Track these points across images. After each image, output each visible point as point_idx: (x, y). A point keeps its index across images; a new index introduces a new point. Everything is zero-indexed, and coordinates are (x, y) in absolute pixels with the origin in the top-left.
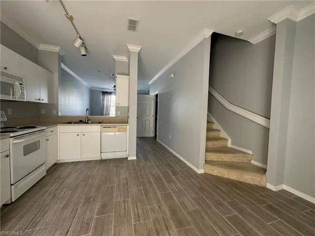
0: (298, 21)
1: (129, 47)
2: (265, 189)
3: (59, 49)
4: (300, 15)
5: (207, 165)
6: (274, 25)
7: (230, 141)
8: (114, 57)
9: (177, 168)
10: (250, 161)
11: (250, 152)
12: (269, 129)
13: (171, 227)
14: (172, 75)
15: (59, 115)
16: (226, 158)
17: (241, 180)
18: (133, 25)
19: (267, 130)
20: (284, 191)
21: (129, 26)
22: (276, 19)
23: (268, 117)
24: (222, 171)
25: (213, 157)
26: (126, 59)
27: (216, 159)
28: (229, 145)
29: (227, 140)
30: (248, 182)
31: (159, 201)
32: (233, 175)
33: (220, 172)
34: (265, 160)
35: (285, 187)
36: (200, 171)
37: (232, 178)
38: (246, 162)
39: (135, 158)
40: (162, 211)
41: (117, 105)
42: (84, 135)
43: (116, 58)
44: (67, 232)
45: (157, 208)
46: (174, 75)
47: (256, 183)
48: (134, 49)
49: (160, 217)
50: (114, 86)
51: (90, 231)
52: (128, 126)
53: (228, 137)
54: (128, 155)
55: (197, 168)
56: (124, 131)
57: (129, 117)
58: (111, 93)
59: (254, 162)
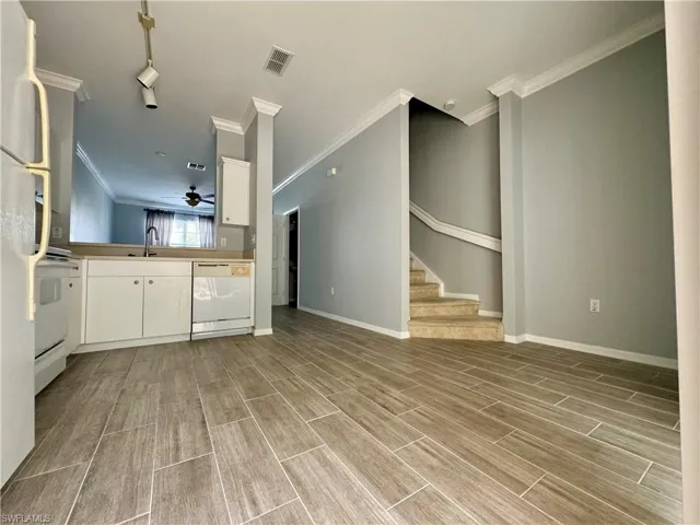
0: (523, 96)
1: (256, 104)
3: (78, 85)
4: (526, 90)
5: (414, 322)
6: (496, 99)
7: (442, 285)
8: (214, 121)
10: (477, 311)
11: (476, 297)
12: (501, 254)
13: (389, 391)
14: (334, 171)
15: (72, 240)
16: (441, 310)
17: (470, 338)
18: (278, 61)
19: (497, 256)
20: (526, 343)
21: (271, 62)
22: (499, 90)
23: (498, 236)
25: (423, 310)
26: (240, 128)
28: (442, 292)
29: (437, 285)
30: (480, 338)
32: (455, 333)
34: (499, 306)
35: (529, 338)
36: (404, 335)
37: (456, 338)
38: (471, 313)
39: (269, 331)
40: (365, 380)
41: (225, 221)
42: (151, 282)
43: (219, 123)
44: (204, 422)
45: (353, 378)
46: (338, 170)
47: (490, 338)
48: (267, 108)
49: (366, 385)
50: (188, 195)
51: (250, 415)
52: (253, 264)
53: (439, 281)
54: (253, 327)
55: (399, 329)
56: (247, 274)
57: (254, 246)
58: (170, 214)
59: (482, 313)
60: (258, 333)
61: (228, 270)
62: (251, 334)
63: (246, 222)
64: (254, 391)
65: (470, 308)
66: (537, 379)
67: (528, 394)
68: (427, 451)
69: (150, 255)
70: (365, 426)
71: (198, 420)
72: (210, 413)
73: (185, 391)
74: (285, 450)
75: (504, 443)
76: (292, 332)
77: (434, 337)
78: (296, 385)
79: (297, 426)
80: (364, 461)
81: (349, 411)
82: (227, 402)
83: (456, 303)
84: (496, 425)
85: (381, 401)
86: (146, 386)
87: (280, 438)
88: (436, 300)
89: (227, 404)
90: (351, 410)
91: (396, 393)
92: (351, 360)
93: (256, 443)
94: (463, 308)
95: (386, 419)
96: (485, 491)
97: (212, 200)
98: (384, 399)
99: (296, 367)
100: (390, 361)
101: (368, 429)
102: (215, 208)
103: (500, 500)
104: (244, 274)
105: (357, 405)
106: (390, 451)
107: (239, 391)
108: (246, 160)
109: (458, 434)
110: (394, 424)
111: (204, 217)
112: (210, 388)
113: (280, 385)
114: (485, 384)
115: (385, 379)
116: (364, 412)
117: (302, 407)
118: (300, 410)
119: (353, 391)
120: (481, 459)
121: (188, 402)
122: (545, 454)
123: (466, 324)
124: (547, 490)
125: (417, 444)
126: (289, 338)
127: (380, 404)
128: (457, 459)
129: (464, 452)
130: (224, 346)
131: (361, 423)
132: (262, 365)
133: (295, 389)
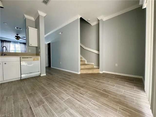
0: (104, 20)
1: (39, 12)
2: (99, 73)
5: (81, 70)
6: (99, 20)
7: (86, 61)
8: (25, 16)
9: (69, 74)
10: (94, 67)
11: (93, 64)
12: (99, 55)
13: (80, 89)
14: (60, 33)
16: (86, 67)
17: (93, 73)
20: (104, 73)
22: (99, 18)
23: (99, 51)
24: (87, 71)
25: (83, 67)
26: (33, 19)
27: (83, 68)
28: (86, 63)
30: (95, 73)
31: (70, 84)
32: (90, 72)
33: (86, 72)
34: (98, 65)
35: (104, 72)
36: (79, 73)
37: (90, 73)
39: (45, 75)
40: (74, 86)
41: (30, 45)
42: (5, 64)
43: (26, 16)
44: (31, 108)
45: (71, 86)
46: (62, 33)
47: (97, 72)
48: (42, 14)
49: (74, 88)
50: (16, 36)
51: (45, 103)
52: (39, 57)
53: (85, 60)
54: (40, 74)
55: (78, 72)
56: (38, 60)
57: (40, 52)
58: (9, 42)
59: (95, 67)
60: (42, 75)
61: (32, 59)
62: (40, 76)
63: (37, 46)
64: (44, 94)
65: (92, 66)
66: (108, 81)
67: (109, 85)
68: (94, 105)
69: (4, 55)
70: (78, 100)
71: (29, 107)
72: (32, 104)
73: (22, 97)
74: (59, 112)
75: (109, 99)
76: (51, 74)
77: (86, 73)
78: (57, 90)
79: (60, 104)
80: (81, 111)
81: (72, 96)
82: (37, 99)
83: (89, 65)
84: (106, 94)
85: (80, 92)
86: (7, 98)
87: (57, 109)
88: (85, 64)
89: (38, 100)
90: (73, 96)
91: (82, 89)
92: (69, 81)
93: (49, 112)
94: (91, 66)
95: (82, 97)
96: (110, 113)
97: (25, 38)
98: (80, 91)
99: (55, 85)
100: (78, 80)
101: (79, 101)
102: (26, 41)
103: (114, 115)
104: (37, 60)
105: (74, 94)
106: (86, 107)
107: (40, 95)
108: (36, 28)
109: (99, 98)
110: (84, 98)
111: (21, 43)
112: (30, 95)
113: (52, 91)
114: (100, 84)
115: (78, 85)
116: (76, 96)
117: (60, 97)
118: (60, 98)
119: (72, 90)
120: (106, 104)
121: (24, 101)
122: (117, 100)
123: (92, 70)
124: (121, 110)
125: (91, 103)
126: (51, 76)
127: (79, 93)
128: (101, 106)
129: (102, 103)
130: (32, 80)
131: (76, 99)
132: (45, 85)
133: (57, 92)
